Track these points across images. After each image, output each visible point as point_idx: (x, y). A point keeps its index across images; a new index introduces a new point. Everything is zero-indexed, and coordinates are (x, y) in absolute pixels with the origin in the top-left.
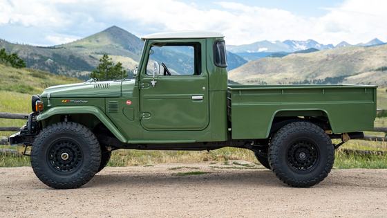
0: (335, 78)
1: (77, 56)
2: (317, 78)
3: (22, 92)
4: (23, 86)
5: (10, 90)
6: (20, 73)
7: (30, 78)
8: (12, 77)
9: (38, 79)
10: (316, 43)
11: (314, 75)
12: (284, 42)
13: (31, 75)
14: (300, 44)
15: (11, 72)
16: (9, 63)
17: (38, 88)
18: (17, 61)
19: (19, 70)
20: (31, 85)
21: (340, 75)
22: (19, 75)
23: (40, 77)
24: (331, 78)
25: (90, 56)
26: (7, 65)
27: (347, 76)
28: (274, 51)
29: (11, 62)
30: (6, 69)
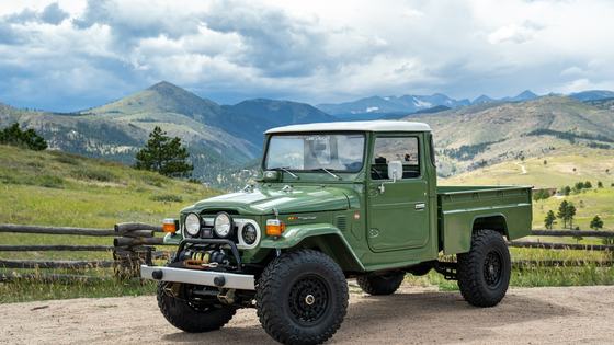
0: (473, 146)
1: (112, 125)
2: (449, 147)
3: (47, 186)
4: (49, 177)
5: (30, 184)
6: (42, 158)
7: (56, 164)
8: (32, 164)
9: (66, 165)
10: (446, 98)
11: (445, 143)
12: (402, 98)
13: (56, 159)
14: (424, 101)
15: (30, 157)
16: (25, 144)
17: (67, 179)
18: (35, 139)
19: (39, 153)
20: (59, 174)
21: (481, 142)
22: (41, 161)
23: (70, 163)
24: (468, 147)
25: (130, 125)
26: (23, 148)
27: (489, 143)
28: (387, 112)
29: (28, 142)
30: (23, 153)
